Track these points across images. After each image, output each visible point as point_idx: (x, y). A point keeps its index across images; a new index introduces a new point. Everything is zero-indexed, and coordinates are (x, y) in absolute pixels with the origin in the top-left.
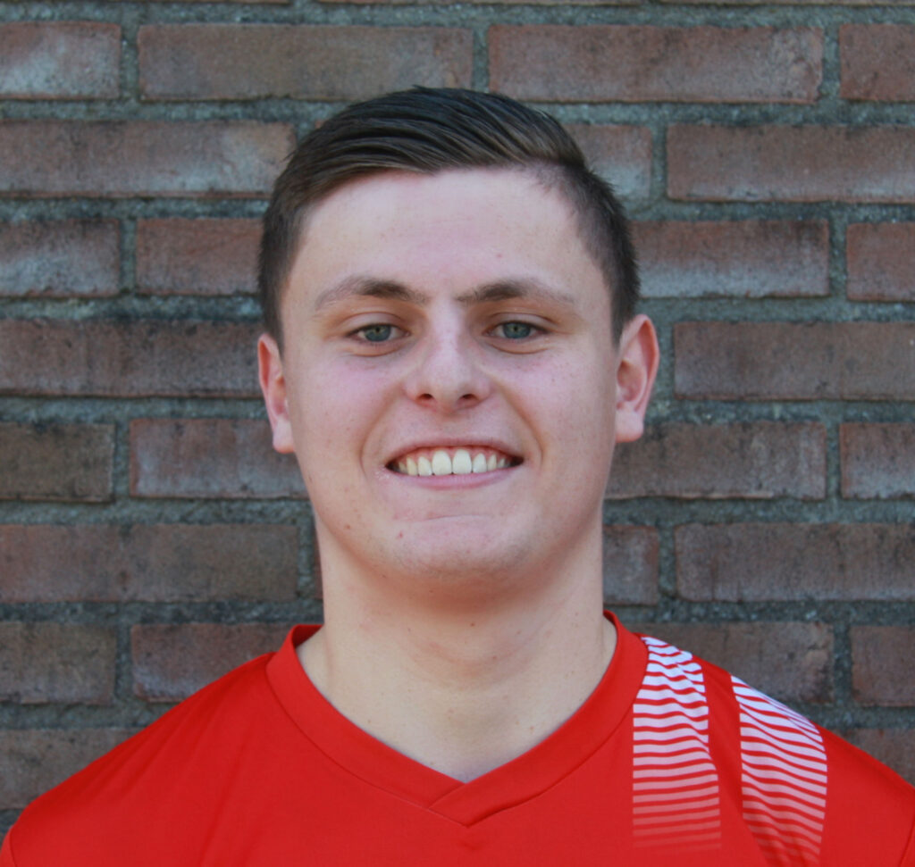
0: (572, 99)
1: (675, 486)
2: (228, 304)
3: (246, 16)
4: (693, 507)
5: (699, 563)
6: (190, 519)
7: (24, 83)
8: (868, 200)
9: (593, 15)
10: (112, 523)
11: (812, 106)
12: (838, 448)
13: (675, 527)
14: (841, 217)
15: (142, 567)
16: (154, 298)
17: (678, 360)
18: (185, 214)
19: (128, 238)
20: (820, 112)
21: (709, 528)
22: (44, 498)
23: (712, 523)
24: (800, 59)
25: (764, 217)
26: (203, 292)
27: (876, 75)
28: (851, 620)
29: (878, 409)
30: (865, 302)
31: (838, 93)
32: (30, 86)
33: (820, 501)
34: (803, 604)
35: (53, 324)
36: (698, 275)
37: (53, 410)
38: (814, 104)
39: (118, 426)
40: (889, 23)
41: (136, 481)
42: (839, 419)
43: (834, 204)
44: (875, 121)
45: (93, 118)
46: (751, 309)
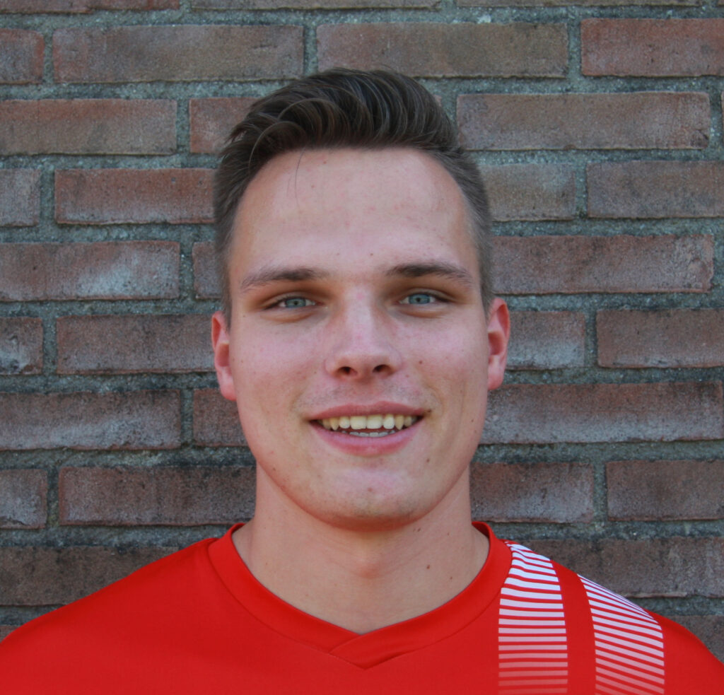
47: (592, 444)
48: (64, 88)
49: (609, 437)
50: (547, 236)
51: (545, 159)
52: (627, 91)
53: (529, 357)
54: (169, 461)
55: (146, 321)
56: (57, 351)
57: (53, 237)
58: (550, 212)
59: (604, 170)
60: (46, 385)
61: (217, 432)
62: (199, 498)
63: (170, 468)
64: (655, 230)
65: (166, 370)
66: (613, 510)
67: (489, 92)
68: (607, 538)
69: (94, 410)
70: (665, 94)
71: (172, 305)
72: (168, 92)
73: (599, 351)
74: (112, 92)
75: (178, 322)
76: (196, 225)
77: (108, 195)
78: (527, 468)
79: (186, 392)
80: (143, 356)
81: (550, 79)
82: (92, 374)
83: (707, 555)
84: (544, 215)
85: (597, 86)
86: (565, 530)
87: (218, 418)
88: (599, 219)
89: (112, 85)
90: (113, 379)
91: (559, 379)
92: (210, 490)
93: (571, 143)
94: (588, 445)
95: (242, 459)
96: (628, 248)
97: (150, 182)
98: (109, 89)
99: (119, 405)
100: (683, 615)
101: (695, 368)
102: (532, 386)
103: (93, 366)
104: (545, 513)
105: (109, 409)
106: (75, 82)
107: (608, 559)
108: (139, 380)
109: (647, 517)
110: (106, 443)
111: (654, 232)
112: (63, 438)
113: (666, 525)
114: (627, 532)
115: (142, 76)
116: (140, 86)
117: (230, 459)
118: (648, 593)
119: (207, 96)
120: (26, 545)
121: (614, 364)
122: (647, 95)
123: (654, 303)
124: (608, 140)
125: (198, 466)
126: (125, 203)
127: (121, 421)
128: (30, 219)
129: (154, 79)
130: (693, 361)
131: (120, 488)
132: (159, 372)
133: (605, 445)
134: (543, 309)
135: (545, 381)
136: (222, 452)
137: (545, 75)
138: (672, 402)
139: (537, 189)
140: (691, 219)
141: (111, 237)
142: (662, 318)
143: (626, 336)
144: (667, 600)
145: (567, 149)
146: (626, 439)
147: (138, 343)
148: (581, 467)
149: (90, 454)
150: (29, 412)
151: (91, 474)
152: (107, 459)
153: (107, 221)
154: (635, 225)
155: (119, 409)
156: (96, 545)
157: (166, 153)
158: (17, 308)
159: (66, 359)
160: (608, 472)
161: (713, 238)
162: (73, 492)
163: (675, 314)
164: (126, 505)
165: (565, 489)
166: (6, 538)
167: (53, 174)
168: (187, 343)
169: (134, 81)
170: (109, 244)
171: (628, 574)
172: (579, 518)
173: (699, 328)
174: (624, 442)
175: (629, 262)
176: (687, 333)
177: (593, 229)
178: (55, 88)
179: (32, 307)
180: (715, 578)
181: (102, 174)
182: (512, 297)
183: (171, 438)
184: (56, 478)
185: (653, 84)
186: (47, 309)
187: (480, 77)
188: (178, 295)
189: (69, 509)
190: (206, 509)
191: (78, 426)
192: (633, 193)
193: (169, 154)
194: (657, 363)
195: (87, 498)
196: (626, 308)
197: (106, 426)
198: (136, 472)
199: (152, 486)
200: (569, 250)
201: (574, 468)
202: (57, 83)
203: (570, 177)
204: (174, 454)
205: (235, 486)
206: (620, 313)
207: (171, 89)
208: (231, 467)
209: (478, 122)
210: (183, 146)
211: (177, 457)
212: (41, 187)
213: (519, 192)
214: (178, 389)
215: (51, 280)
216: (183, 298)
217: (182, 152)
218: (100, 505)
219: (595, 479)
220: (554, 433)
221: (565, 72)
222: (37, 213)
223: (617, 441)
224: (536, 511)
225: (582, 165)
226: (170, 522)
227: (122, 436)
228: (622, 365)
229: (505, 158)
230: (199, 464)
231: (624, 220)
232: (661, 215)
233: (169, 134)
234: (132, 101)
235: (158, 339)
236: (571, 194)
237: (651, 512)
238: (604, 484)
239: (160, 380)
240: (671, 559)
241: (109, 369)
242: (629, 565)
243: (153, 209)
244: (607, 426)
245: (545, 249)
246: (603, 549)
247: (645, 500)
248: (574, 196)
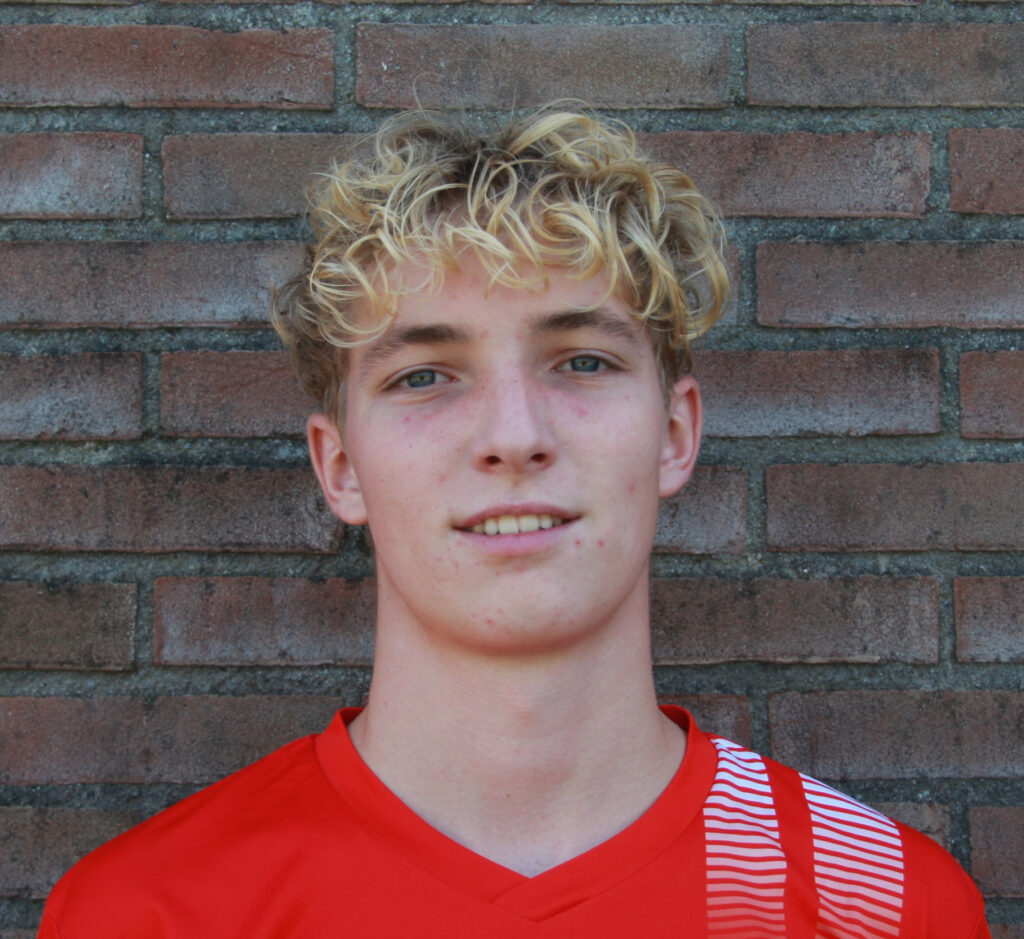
1: (770, 649)
2: (264, 446)
3: (282, 124)
4: (788, 673)
5: (796, 737)
6: (222, 690)
7: (36, 201)
8: (984, 326)
9: (672, 121)
10: (134, 694)
11: (919, 220)
12: (952, 605)
13: (769, 696)
14: (953, 345)
15: (168, 745)
16: (180, 441)
17: (771, 507)
18: (215, 346)
19: (152, 373)
20: (929, 227)
21: (807, 696)
22: (58, 666)
23: (811, 691)
24: (904, 169)
25: (866, 345)
26: (236, 435)
27: (991, 185)
28: (969, 800)
29: (998, 561)
30: (982, 440)
31: (948, 206)
32: (42, 204)
33: (933, 665)
34: (914, 782)
35: (67, 470)
36: (792, 411)
37: (67, 567)
38: (922, 218)
39: (140, 585)
40: (1004, 127)
41: (161, 647)
42: (953, 573)
43: (945, 330)
44: (990, 237)
45: (112, 239)
46: (853, 449)
47: (745, 438)
49: (772, 429)
50: (686, 132)
51: (686, 18)
54: (125, 457)
55: (92, 251)
58: (691, 96)
59: (771, 35)
61: (195, 415)
62: (167, 512)
63: (125, 468)
64: (845, 125)
65: (121, 324)
66: (774, 536)
68: (766, 577)
69: (14, 382)
71: (132, 228)
73: (759, 303)
75: (139, 254)
76: (168, 109)
77: (37, 64)
79: (150, 356)
80: (87, 303)
82: (12, 329)
83: (911, 603)
84: (682, 101)
86: (703, 565)
87: (198, 395)
88: (764, 108)
90: (43, 336)
92: (185, 500)
94: (740, 441)
95: (232, 456)
96: (806, 150)
97: (99, 45)
99: (51, 374)
100: (874, 689)
101: (900, 329)
103: (13, 317)
104: (674, 540)
105: (36, 380)
107: (765, 607)
108: (82, 338)
109: (824, 546)
110: (32, 430)
111: (844, 127)
113: (851, 558)
114: (795, 568)
117: (214, 456)
118: (824, 657)
121: (781, 321)
123: (842, 233)
125: (167, 466)
126: (62, 76)
127: (54, 398)
130: (897, 319)
131: (52, 496)
132: (111, 326)
133: (765, 440)
136: (203, 445)
138: (865, 378)
139: (673, 62)
140: (899, 109)
141: (42, 126)
142: (853, 256)
143: (800, 281)
144: (850, 667)
145: (718, 3)
146: (796, 432)
147: (80, 284)
148: (729, 472)
149: (8, 446)
151: (8, 475)
152: (33, 453)
153: (35, 102)
154: (818, 117)
155: (51, 381)
156: (15, 580)
157: (124, 2)
160: (769, 481)
161: (931, 137)
163: (872, 249)
164: (61, 522)
165: (704, 505)
168: (152, 284)
170: (38, 136)
171: (794, 629)
172: (725, 547)
173: (906, 270)
174: (793, 437)
175: (806, 172)
176: (890, 278)
177: (754, 122)
180: (922, 636)
181: (29, 32)
183: (128, 424)
188: (140, 214)
190: (178, 528)
192: (815, 70)
193: (129, 3)
194: (844, 321)
197: (32, 405)
198: (76, 474)
199: (98, 494)
200: (719, 153)
201: (718, 475)
203: (722, 44)
204: (131, 448)
205: (220, 495)
206: (791, 246)
208: (215, 466)
211: (136, 452)
213: (646, 66)
214: (139, 351)
216: (146, 219)
217: (148, 1)
218: (22, 520)
219: (750, 489)
223: (783, 434)
224: (662, 536)
225: (740, 27)
226: (125, 546)
227: (56, 420)
228: (793, 323)
229: (627, 16)
230: (168, 462)
231: (801, 109)
232: (855, 103)
235: (110, 278)
236: (723, 70)
237: (830, 538)
238: (763, 498)
239: (112, 338)
240: (858, 607)
241: (37, 322)
242: (796, 616)
243: (104, 86)
244: (768, 413)
245: (682, 151)
246: (758, 592)
247: (822, 522)
248: (726, 73)
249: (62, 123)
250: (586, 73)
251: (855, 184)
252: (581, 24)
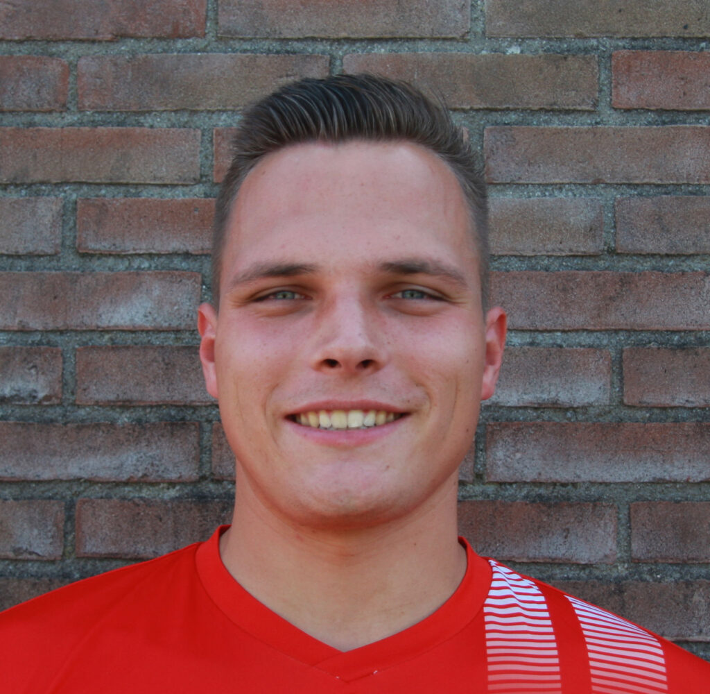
0: (549, 328)
7: (128, 318)
9: (564, 263)
16: (225, 483)
17: (634, 531)
19: (206, 436)
25: (700, 419)
32: (132, 320)
35: (148, 503)
45: (178, 344)
46: (691, 491)
47: (616, 484)
48: (87, 115)
49: (634, 477)
50: (573, 272)
51: (573, 193)
52: (657, 125)
53: (553, 394)
54: (187, 494)
55: (166, 352)
56: (76, 381)
57: (74, 267)
58: (577, 247)
59: (632, 204)
60: (64, 415)
63: (188, 501)
64: (684, 266)
65: (186, 402)
66: (636, 551)
67: (517, 124)
68: (630, 580)
69: (113, 441)
70: (697, 128)
71: (193, 336)
72: (192, 121)
73: (625, 389)
74: (136, 120)
77: (130, 225)
78: (550, 507)
79: (205, 424)
80: (162, 388)
81: (579, 111)
82: (111, 405)
84: (571, 250)
85: (627, 120)
86: (587, 571)
88: (627, 255)
89: (136, 113)
90: (132, 410)
91: (584, 417)
93: (600, 177)
94: (612, 485)
96: (657, 285)
97: (172, 212)
98: (133, 118)
99: (137, 437)
102: (555, 424)
103: (112, 397)
104: (567, 554)
105: (127, 441)
106: (99, 110)
107: (630, 601)
108: (158, 412)
109: (672, 559)
110: (125, 475)
111: (683, 269)
112: (80, 469)
113: (691, 567)
114: (651, 574)
115: (166, 105)
116: (164, 115)
118: (672, 637)
119: (231, 125)
120: (42, 576)
121: (640, 402)
122: (678, 129)
123: (682, 341)
124: (637, 174)
125: (217, 500)
126: (147, 232)
127: (139, 453)
128: (51, 247)
129: (178, 108)
131: (137, 520)
132: (178, 404)
133: (630, 485)
134: (568, 346)
135: (569, 419)
137: (574, 107)
138: (699, 442)
139: (565, 223)
141: (133, 267)
142: (690, 357)
143: (653, 374)
144: (690, 644)
145: (597, 182)
146: (651, 479)
147: (158, 374)
148: (604, 507)
149: (108, 486)
150: (47, 443)
151: (108, 506)
152: (124, 491)
153: (129, 251)
154: (664, 261)
155: (137, 441)
157: (189, 183)
158: (37, 338)
159: (85, 390)
160: (632, 514)
162: (90, 524)
163: (703, 353)
164: (143, 538)
165: (587, 530)
166: (22, 569)
167: (76, 203)
169: (158, 109)
170: (130, 274)
171: (651, 617)
172: (602, 559)
174: (649, 482)
175: (657, 299)
177: (621, 264)
178: (79, 116)
179: (52, 337)
181: (125, 204)
182: (536, 333)
183: (190, 471)
184: (73, 510)
185: (685, 117)
186: (67, 339)
187: (508, 109)
189: (86, 541)
191: (96, 457)
192: (663, 229)
193: (192, 183)
194: (684, 402)
195: (104, 531)
196: (653, 345)
197: (124, 458)
198: (153, 505)
199: (169, 519)
200: (596, 286)
201: (598, 508)
202: (81, 110)
203: (598, 211)
204: (191, 487)
206: (647, 350)
207: (195, 118)
209: (505, 155)
210: (206, 176)
211: (195, 490)
212: (63, 215)
213: (546, 226)
214: (197, 421)
215: (72, 309)
217: (206, 182)
218: (117, 537)
219: (619, 519)
220: (578, 472)
221: (595, 105)
222: (58, 241)
223: (642, 481)
224: (558, 551)
225: (611, 199)
227: (140, 468)
228: (649, 404)
229: (532, 192)
230: (217, 497)
231: (653, 255)
232: (691, 251)
233: (192, 163)
234: (155, 129)
235: (178, 370)
236: (599, 229)
237: (675, 554)
238: (628, 525)
239: (179, 411)
240: (695, 602)
241: (128, 401)
242: (652, 608)
243: (175, 239)
244: (631, 465)
245: (571, 285)
246: (625, 591)
247: (670, 542)
248: (601, 231)
249: (146, 265)
250: (505, 231)
251: (691, 308)
252: (501, 197)
